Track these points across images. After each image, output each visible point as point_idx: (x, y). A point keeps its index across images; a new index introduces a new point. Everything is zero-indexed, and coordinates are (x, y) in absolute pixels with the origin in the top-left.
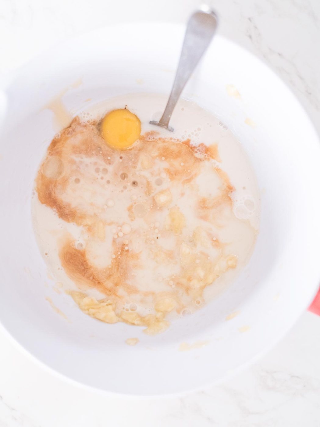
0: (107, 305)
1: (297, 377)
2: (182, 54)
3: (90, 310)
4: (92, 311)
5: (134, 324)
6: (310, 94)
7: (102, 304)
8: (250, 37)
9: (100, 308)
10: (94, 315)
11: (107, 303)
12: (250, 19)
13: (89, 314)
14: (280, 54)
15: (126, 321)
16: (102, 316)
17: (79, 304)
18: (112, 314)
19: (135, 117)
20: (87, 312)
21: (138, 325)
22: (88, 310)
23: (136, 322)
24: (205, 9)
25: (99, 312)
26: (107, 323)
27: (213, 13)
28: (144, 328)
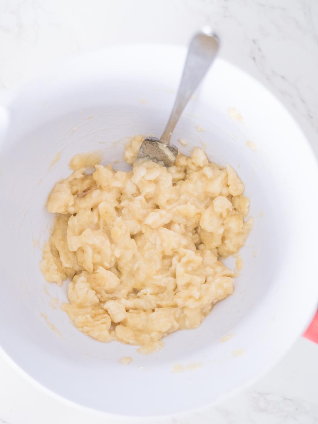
0: (102, 323)
1: (290, 400)
2: (184, 74)
3: (85, 327)
4: (86, 329)
5: (128, 343)
6: (312, 117)
7: (97, 322)
8: (254, 59)
9: (94, 326)
10: (88, 332)
12: (254, 41)
13: (83, 332)
14: (283, 77)
15: (120, 340)
16: (96, 334)
17: (74, 321)
18: (106, 333)
20: (81, 329)
21: (133, 344)
22: (82, 327)
23: (131, 342)
24: (207, 31)
25: (93, 330)
26: (101, 341)
27: (215, 36)
28: (139, 347)
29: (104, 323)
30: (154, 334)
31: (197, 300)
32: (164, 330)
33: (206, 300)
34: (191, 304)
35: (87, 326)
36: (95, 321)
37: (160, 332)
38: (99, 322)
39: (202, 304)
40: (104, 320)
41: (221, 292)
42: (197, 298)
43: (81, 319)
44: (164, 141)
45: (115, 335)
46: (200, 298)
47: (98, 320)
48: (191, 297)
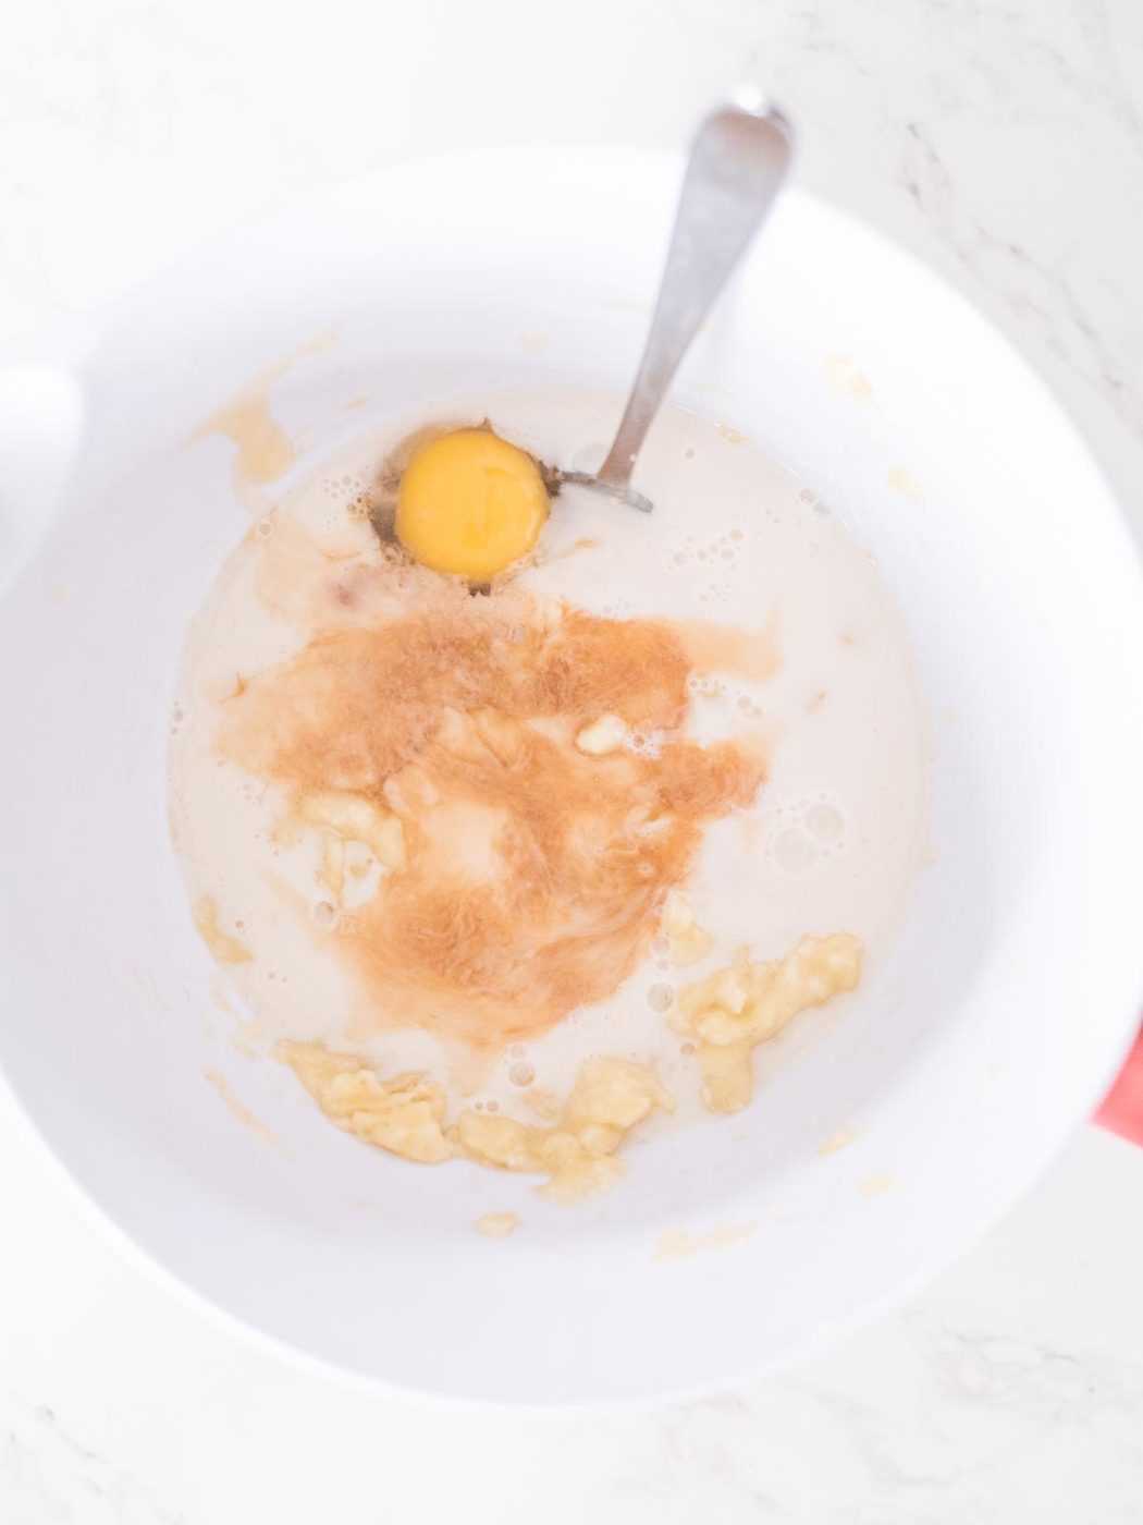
0: (414, 1100)
1: (1067, 1357)
2: (675, 250)
3: (358, 1116)
4: (362, 1119)
5: (503, 1166)
6: (1118, 385)
7: (399, 1097)
8: (915, 190)
9: (389, 1109)
10: (368, 1132)
11: (414, 1094)
12: (912, 128)
13: (352, 1131)
14: (1014, 250)
15: (477, 1156)
16: (396, 1136)
17: (319, 1096)
18: (431, 1130)
19: (529, 460)
20: (345, 1122)
21: (518, 1169)
22: (350, 1115)
23: (512, 1160)
24: (750, 101)
25: (386, 1124)
26: (416, 1161)
27: (775, 116)
28: (539, 1179)
29: (423, 1098)
30: (591, 1135)
31: (737, 1017)
32: (626, 1119)
33: (766, 1017)
34: (717, 1029)
35: (367, 1111)
36: (393, 1093)
37: (611, 1127)
38: (407, 1097)
39: (755, 1029)
40: (422, 1088)
41: (817, 986)
42: (738, 1010)
43: (343, 1084)
44: (612, 486)
45: (458, 1140)
46: (748, 1009)
47: (403, 1090)
48: (715, 1006)
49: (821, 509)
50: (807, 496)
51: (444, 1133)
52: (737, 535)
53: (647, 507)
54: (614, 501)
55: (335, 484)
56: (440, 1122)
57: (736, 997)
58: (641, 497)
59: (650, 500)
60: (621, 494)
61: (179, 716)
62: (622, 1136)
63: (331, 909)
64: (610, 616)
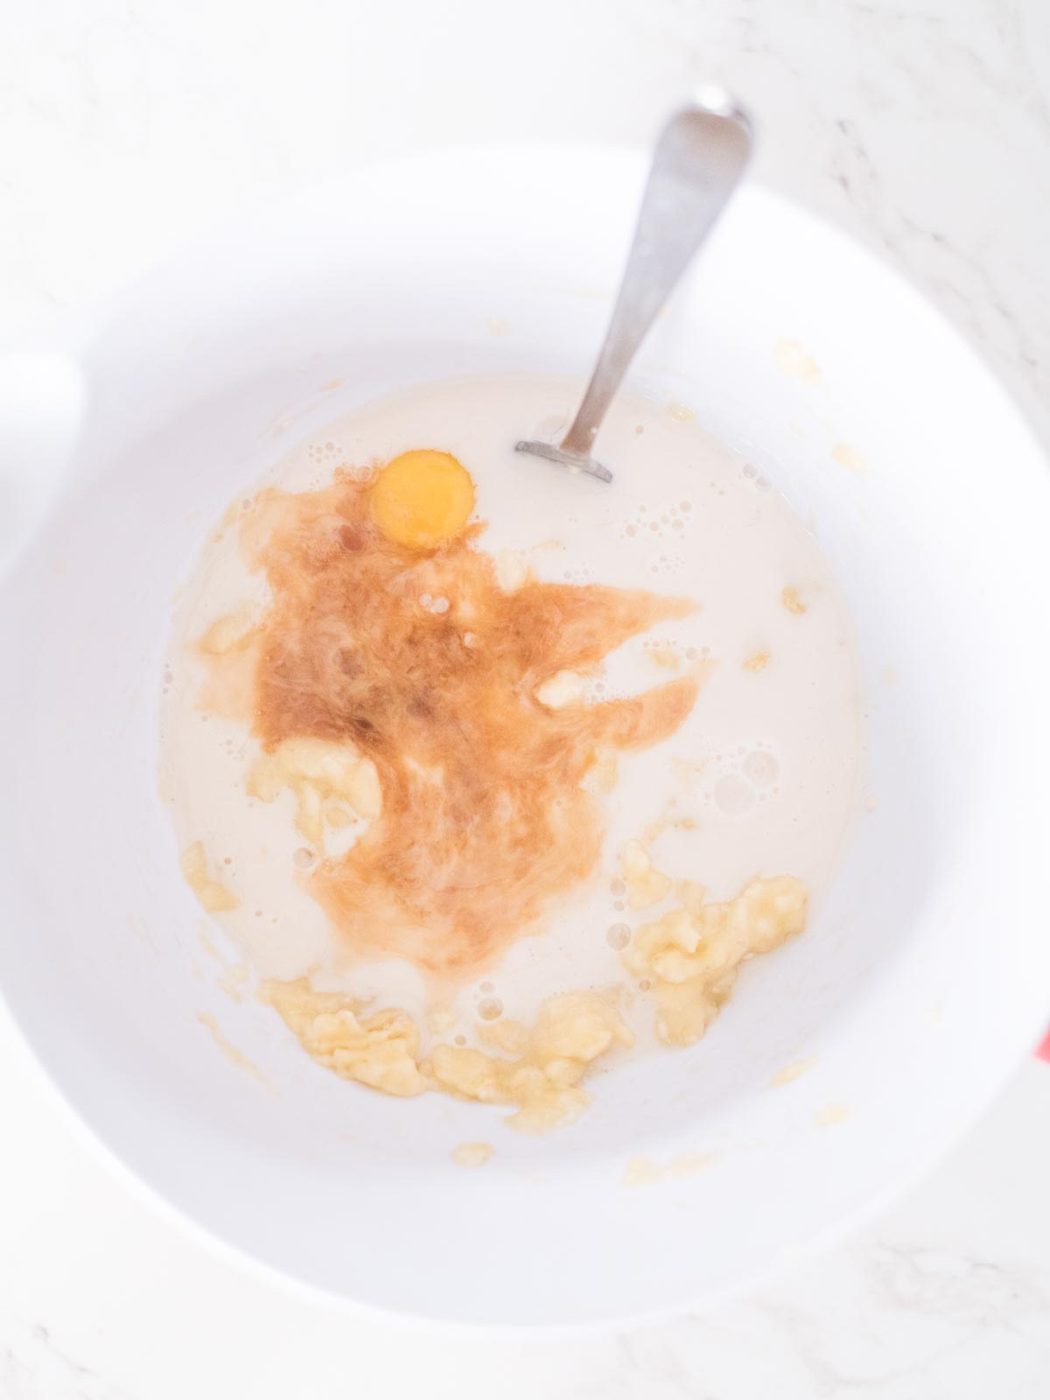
0: (390, 1038)
1: (992, 1266)
2: (638, 239)
3: (338, 1053)
4: (342, 1056)
5: (475, 1098)
6: (1033, 363)
7: (375, 1035)
8: (844, 182)
9: (368, 1046)
10: (348, 1068)
11: (390, 1032)
12: (841, 124)
13: (333, 1068)
14: (937, 238)
15: (451, 1089)
16: (374, 1071)
17: (301, 1034)
18: (408, 1065)
20: (326, 1059)
21: (489, 1101)
22: (331, 1052)
23: (482, 1093)
25: (365, 1061)
26: (391, 1094)
27: (739, 113)
28: (510, 1111)
29: (399, 1036)
30: (556, 1068)
31: (689, 956)
32: (589, 1053)
33: (719, 956)
34: (673, 967)
35: (346, 1048)
36: (371, 1030)
37: (575, 1060)
38: (384, 1035)
39: (708, 968)
40: (397, 1027)
41: (766, 927)
42: (692, 949)
43: (325, 1024)
44: (573, 456)
45: (432, 1074)
46: (701, 949)
47: (380, 1029)
48: (670, 946)
49: (762, 483)
50: (749, 471)
51: (418, 1066)
52: (685, 507)
53: (604, 476)
54: (574, 470)
55: (319, 450)
56: (414, 1058)
57: (690, 938)
58: (600, 466)
59: (608, 469)
60: (581, 464)
61: (168, 678)
62: (585, 1068)
63: (310, 854)
64: (570, 582)
